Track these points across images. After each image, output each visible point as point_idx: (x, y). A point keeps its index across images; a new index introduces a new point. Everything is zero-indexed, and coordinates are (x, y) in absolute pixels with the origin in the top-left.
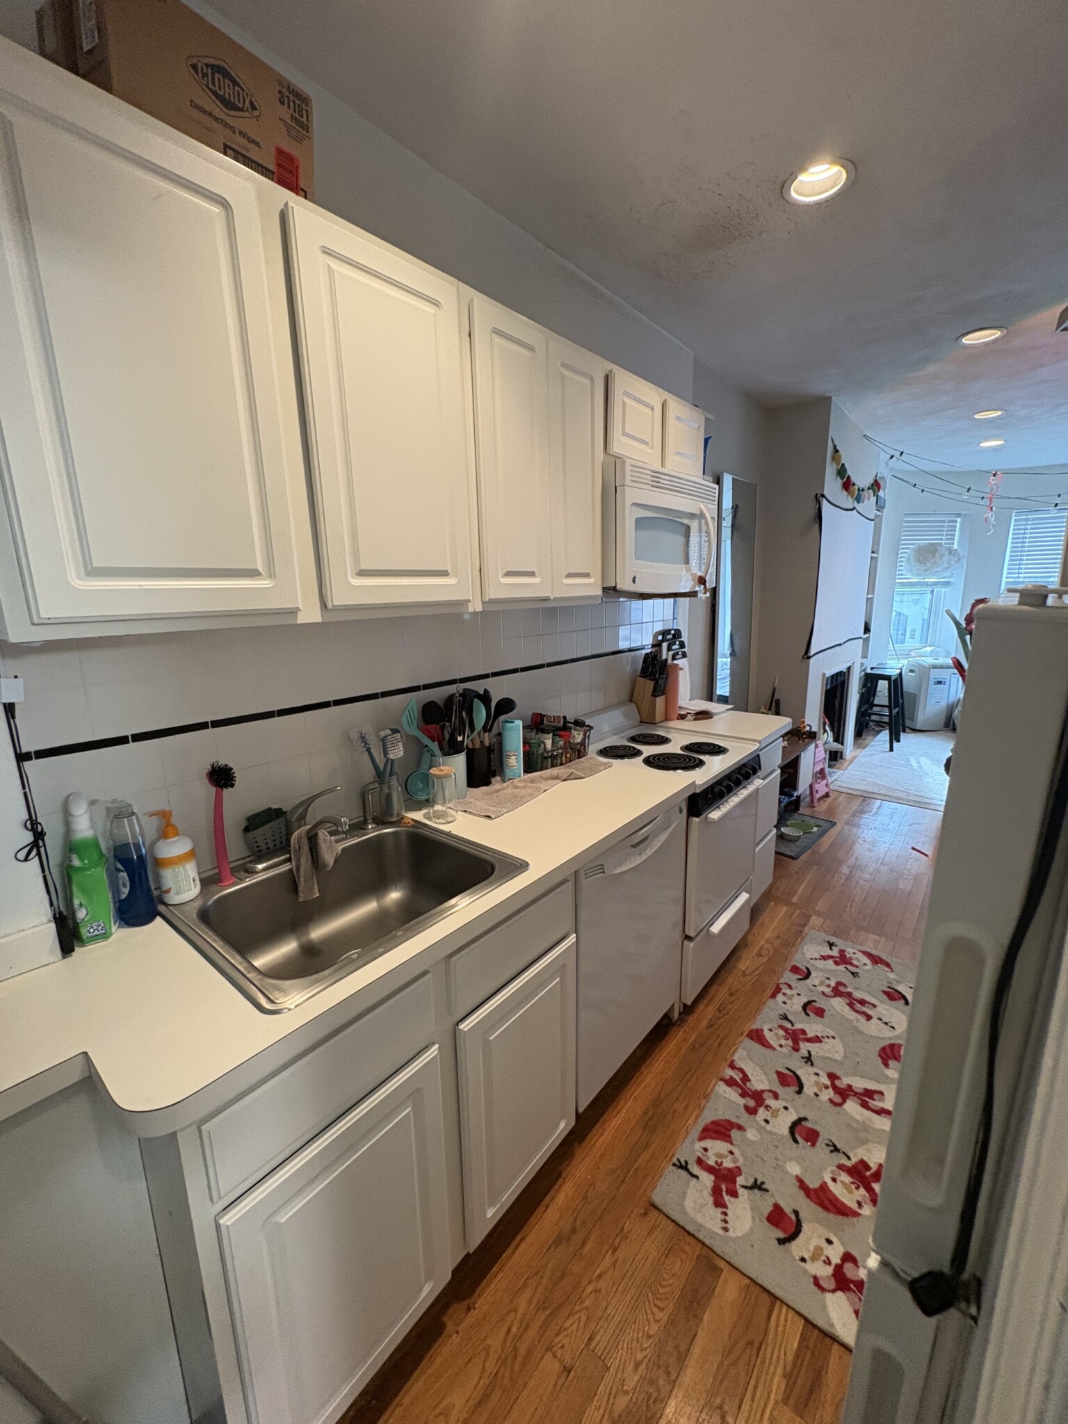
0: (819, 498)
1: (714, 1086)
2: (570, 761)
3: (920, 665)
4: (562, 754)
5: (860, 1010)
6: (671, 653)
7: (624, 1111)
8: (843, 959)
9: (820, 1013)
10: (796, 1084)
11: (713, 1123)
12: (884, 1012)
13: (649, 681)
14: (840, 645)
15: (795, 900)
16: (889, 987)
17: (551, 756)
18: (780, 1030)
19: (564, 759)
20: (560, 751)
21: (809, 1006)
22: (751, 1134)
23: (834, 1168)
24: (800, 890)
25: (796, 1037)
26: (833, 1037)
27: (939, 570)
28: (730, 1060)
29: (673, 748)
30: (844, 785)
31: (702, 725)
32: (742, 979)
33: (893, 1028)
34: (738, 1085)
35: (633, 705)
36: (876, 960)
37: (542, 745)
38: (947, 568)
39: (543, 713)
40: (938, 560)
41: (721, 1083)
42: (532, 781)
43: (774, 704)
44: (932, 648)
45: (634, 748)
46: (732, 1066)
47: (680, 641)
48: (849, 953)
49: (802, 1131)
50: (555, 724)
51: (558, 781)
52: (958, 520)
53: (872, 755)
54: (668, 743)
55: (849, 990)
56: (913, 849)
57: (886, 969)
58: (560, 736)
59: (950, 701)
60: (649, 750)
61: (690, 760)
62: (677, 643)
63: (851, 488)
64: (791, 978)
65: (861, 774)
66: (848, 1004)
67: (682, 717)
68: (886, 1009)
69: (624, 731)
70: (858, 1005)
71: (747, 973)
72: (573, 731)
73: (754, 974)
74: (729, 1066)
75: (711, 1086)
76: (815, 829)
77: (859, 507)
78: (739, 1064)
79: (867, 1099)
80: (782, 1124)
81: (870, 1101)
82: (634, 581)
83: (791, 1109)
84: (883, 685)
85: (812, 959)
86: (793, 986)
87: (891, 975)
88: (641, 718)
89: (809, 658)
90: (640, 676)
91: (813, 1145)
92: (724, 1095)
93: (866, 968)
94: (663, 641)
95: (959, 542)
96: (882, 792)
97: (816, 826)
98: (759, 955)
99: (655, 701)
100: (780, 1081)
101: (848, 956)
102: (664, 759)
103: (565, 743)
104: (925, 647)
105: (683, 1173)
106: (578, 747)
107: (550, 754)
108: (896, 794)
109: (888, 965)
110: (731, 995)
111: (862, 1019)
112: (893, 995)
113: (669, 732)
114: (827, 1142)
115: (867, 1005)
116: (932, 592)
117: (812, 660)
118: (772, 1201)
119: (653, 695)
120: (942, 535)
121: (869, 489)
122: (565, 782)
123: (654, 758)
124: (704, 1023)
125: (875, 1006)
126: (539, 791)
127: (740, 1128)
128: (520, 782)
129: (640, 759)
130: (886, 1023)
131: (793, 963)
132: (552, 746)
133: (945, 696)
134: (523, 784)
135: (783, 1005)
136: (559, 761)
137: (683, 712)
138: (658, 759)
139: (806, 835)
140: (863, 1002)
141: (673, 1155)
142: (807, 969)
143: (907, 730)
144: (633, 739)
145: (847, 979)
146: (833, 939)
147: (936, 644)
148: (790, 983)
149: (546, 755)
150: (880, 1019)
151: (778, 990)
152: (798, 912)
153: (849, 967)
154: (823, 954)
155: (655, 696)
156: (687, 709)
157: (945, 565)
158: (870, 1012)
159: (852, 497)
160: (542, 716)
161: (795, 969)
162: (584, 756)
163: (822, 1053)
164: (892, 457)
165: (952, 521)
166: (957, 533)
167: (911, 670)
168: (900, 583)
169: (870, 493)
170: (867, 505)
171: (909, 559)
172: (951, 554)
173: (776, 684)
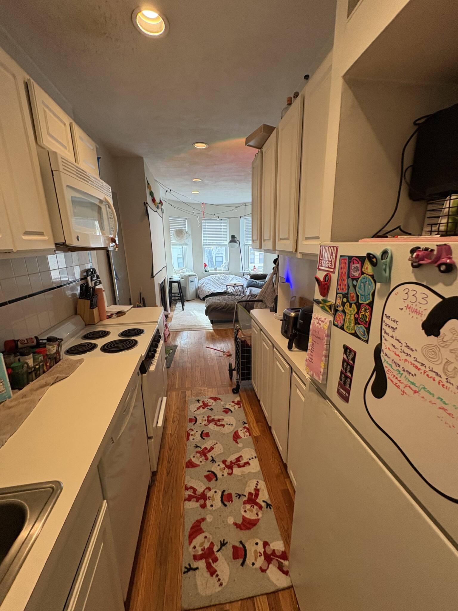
0: (145, 204)
1: (183, 506)
2: (51, 367)
3: (185, 276)
4: (43, 365)
5: (219, 424)
6: (93, 282)
7: (145, 565)
8: (205, 405)
9: (207, 435)
10: (214, 477)
11: (192, 528)
12: (227, 420)
13: (86, 301)
14: (161, 270)
15: (177, 387)
16: (224, 408)
17: (34, 371)
18: (197, 454)
19: (45, 369)
20: (42, 364)
21: (203, 434)
22: (209, 519)
23: (243, 506)
24: (177, 382)
25: (204, 453)
26: (217, 443)
28: (184, 486)
29: (114, 336)
30: (173, 328)
31: (121, 319)
32: (172, 439)
33: (232, 425)
34: (193, 497)
35: (78, 317)
36: (215, 399)
37: (26, 365)
38: (187, 239)
39: (16, 339)
40: (183, 235)
41: (186, 502)
42: (24, 396)
43: (142, 300)
44: (186, 269)
45: (91, 344)
46: (187, 489)
47: (96, 275)
48: (206, 401)
49: (226, 498)
50: (30, 344)
51: (47, 387)
52: (186, 220)
53: (178, 313)
54: (109, 334)
55: (212, 417)
56: (206, 347)
57: (220, 401)
58: (39, 353)
59: (196, 288)
60: (101, 342)
61: (130, 342)
62: (95, 276)
63: (155, 202)
64: (190, 425)
65: (177, 322)
66: (215, 424)
67: (110, 317)
68: (228, 419)
69: (77, 333)
70: (218, 422)
71: (172, 434)
72: (47, 346)
73: (175, 433)
74: (185, 490)
75: (182, 508)
76: (171, 351)
77: (158, 210)
78: (189, 484)
79: (238, 463)
80: (218, 502)
81: (240, 463)
82: (78, 239)
83: (218, 491)
84: (175, 285)
85: (194, 412)
86: (193, 429)
87: (222, 403)
88: (85, 323)
89: (153, 277)
90: (80, 298)
91: (232, 501)
92: (190, 507)
93: (214, 404)
94: (87, 276)
95: (188, 228)
96: (188, 328)
97: (171, 350)
98: (174, 422)
99: (93, 312)
100: (208, 480)
101: (206, 403)
102: (114, 345)
103: (44, 357)
104: (183, 269)
105: (191, 573)
106: (55, 355)
107: (33, 369)
108: (192, 327)
109: (220, 399)
110: (170, 450)
111: (221, 427)
112: (227, 411)
113: (105, 328)
114: (236, 495)
115: (221, 421)
116: (182, 247)
117: (155, 278)
118: (231, 546)
119: (91, 308)
120: (182, 226)
121: (159, 203)
122: (52, 386)
123: (107, 347)
124: (165, 474)
125: (223, 419)
126: (34, 403)
127: (203, 519)
128: (11, 401)
129: (98, 350)
130: (230, 424)
131: (189, 418)
132: (34, 362)
133: (194, 286)
134: (16, 403)
135: (193, 441)
136: (41, 371)
137: (109, 314)
138: (110, 346)
139: (169, 355)
140: (219, 420)
141: (181, 567)
142: (195, 417)
143: (185, 301)
144: (86, 337)
145: (209, 413)
146: (198, 398)
147: (187, 267)
148: (191, 428)
149: (30, 371)
150: (227, 424)
151: (188, 435)
152: (180, 392)
153: (208, 407)
154: (197, 407)
155: (93, 309)
156: (111, 312)
157: (186, 238)
158: (223, 423)
159: (156, 206)
160: (15, 342)
161: (191, 420)
162: (60, 360)
163: (216, 454)
164: (167, 191)
165: (184, 221)
166: (186, 225)
167: (182, 278)
168: (172, 244)
169: (160, 205)
170: (159, 211)
171: (174, 235)
172: (186, 233)
173: (141, 291)
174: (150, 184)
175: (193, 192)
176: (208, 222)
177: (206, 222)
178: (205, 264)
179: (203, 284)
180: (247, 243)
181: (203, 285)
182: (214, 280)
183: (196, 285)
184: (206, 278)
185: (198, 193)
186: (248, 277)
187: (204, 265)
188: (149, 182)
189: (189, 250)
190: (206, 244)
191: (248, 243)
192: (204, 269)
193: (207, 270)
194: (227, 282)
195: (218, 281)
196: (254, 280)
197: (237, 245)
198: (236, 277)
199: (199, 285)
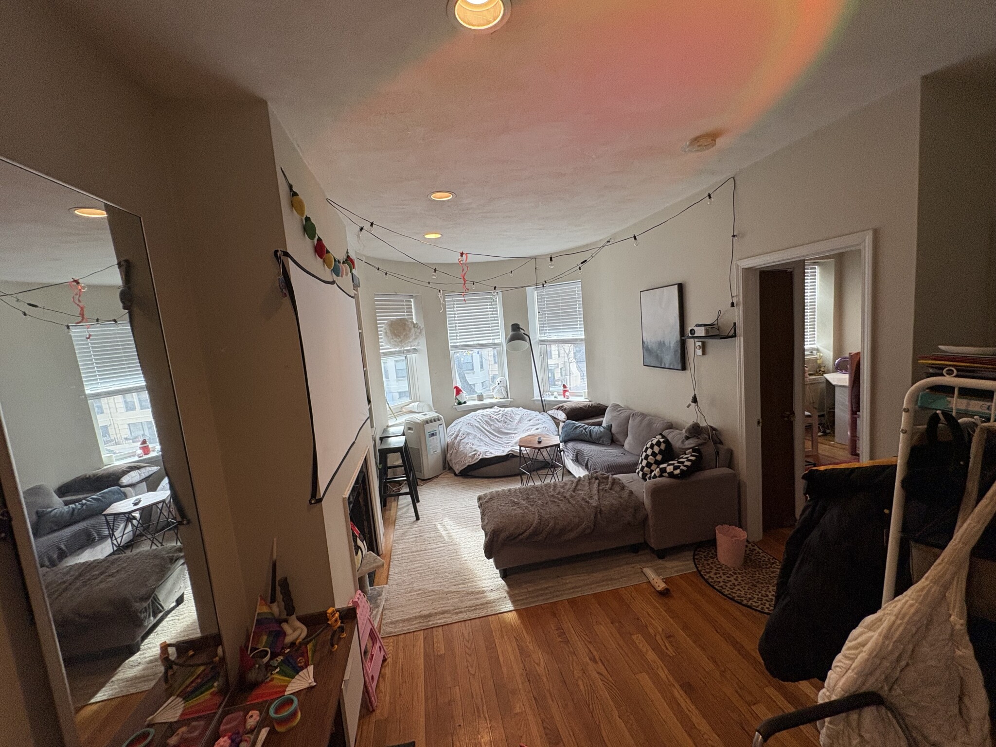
0: (281, 257)
3: (416, 422)
27: (411, 340)
38: (415, 339)
40: (408, 333)
43: (278, 589)
44: (417, 403)
52: (412, 300)
53: (403, 534)
59: (443, 447)
63: (326, 256)
65: (405, 577)
77: (339, 280)
89: (320, 500)
95: (416, 316)
104: (410, 403)
116: (406, 357)
120: (404, 312)
121: (344, 263)
133: (439, 444)
143: (421, 483)
147: (418, 400)
157: (414, 337)
159: (329, 267)
164: (362, 229)
165: (407, 301)
166: (413, 310)
167: (410, 429)
168: (383, 353)
169: (345, 268)
170: (345, 280)
171: (386, 332)
172: (414, 327)
173: (275, 557)
174: (301, 196)
175: (427, 236)
176: (457, 301)
177: (453, 301)
178: (456, 388)
179: (457, 436)
180: (543, 338)
181: (459, 438)
182: (482, 424)
183: (442, 439)
184: (462, 419)
185: (440, 236)
186: (562, 416)
187: (455, 390)
188: (294, 189)
189: (420, 362)
190: (457, 346)
191: (546, 338)
192: (456, 398)
193: (462, 401)
194: (509, 426)
195: (490, 425)
196: (578, 424)
197: (525, 345)
198: (529, 412)
199: (449, 440)
